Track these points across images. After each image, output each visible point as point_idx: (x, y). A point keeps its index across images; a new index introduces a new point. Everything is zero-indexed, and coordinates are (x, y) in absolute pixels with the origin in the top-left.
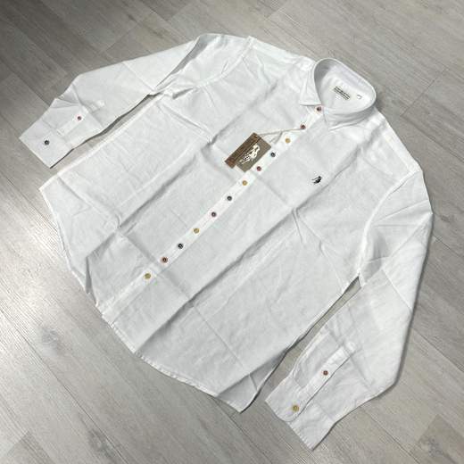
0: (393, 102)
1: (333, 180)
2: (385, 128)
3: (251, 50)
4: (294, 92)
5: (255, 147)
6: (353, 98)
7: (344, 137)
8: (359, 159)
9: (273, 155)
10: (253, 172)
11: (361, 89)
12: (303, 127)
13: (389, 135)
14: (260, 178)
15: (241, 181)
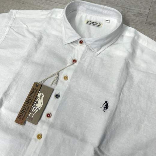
0: (134, 15)
1: (119, 101)
2: (139, 37)
3: (15, 19)
4: (57, 37)
5: (39, 95)
6: (104, 24)
7: (110, 56)
8: (132, 70)
9: (57, 96)
10: (44, 122)
11: (106, 15)
12: (74, 61)
13: (144, 40)
14: (52, 126)
15: (35, 136)
